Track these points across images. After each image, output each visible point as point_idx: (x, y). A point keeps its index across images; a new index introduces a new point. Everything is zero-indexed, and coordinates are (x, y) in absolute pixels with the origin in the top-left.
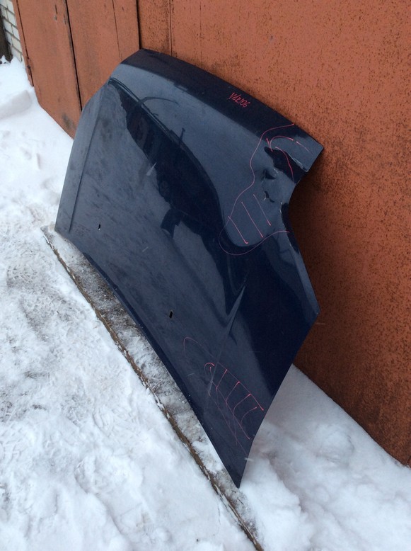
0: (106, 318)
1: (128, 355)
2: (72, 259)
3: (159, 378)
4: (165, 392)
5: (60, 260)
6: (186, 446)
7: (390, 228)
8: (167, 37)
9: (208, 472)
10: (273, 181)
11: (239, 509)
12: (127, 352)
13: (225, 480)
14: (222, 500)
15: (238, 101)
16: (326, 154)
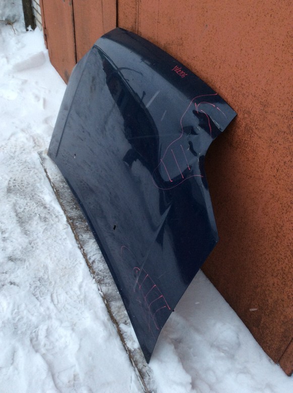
0: (72, 223)
1: (84, 252)
2: (56, 177)
3: (103, 272)
4: (106, 283)
5: (48, 177)
6: (115, 326)
7: (280, 182)
8: (135, 19)
9: (128, 348)
10: (196, 136)
11: (146, 379)
12: (84, 250)
13: (139, 356)
14: (135, 370)
15: (179, 72)
16: (238, 119)
